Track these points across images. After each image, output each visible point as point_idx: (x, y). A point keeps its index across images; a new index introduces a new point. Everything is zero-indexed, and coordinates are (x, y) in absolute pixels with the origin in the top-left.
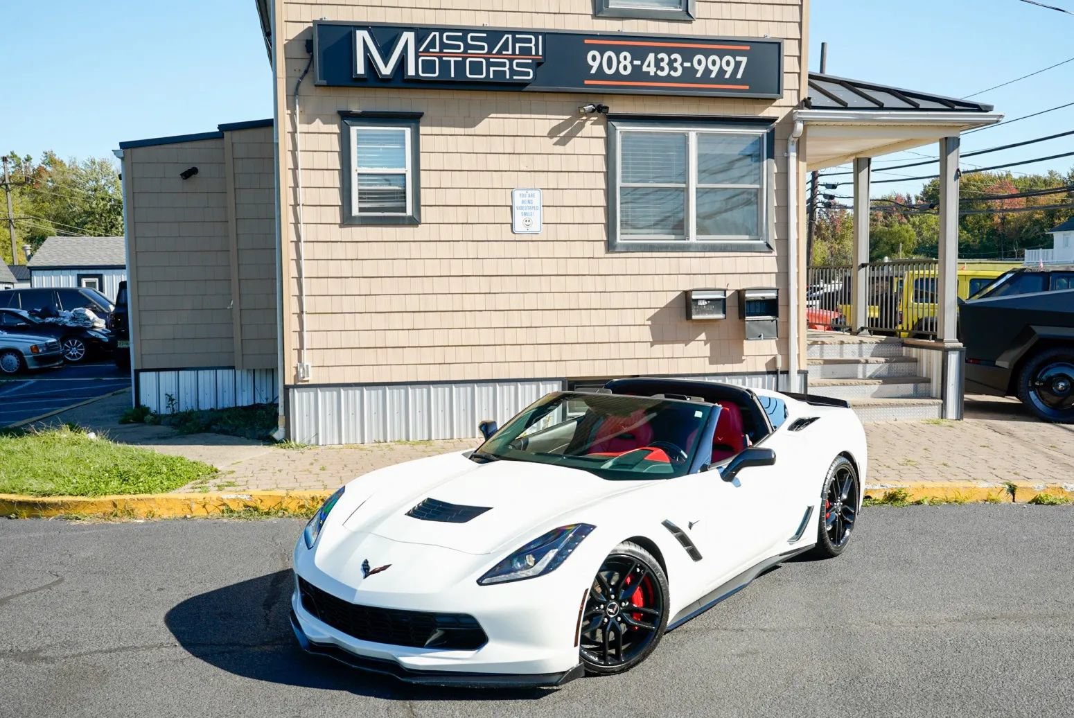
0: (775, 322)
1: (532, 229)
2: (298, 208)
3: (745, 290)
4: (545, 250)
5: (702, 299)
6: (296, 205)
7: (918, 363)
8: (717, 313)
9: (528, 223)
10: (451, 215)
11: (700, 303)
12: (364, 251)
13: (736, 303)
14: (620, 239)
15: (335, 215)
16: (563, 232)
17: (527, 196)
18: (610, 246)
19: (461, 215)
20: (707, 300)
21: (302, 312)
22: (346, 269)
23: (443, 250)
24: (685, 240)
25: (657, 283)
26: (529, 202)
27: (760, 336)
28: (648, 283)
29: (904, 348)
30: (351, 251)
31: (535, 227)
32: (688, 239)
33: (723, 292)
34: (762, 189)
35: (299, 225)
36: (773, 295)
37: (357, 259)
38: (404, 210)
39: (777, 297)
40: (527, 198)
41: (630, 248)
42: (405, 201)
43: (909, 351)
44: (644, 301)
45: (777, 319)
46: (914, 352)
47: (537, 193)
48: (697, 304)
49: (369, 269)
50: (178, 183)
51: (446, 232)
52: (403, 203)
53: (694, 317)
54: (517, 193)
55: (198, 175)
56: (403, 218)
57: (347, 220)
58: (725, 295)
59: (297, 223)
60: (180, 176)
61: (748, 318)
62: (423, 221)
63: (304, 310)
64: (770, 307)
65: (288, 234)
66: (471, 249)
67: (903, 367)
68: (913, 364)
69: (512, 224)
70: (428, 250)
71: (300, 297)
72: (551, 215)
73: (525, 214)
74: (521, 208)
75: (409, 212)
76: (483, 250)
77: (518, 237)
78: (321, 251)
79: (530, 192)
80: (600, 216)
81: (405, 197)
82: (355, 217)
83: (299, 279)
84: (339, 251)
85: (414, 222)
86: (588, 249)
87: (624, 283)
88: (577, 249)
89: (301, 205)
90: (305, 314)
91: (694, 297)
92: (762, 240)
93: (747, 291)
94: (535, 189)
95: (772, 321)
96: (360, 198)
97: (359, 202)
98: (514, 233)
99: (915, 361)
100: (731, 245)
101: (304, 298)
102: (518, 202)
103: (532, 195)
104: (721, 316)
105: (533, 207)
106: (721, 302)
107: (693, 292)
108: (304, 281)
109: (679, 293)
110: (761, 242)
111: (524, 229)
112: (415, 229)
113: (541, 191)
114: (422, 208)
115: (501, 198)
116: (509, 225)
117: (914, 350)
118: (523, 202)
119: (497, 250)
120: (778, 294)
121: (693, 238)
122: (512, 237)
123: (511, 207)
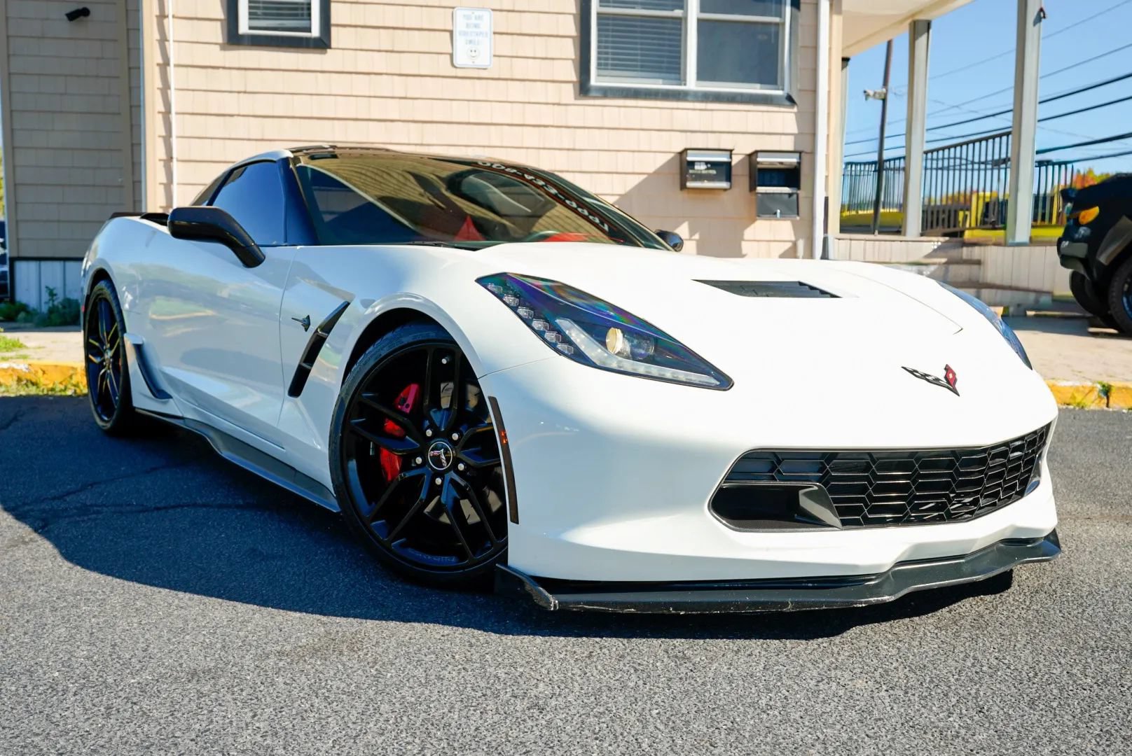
0: (795, 196)
1: (480, 62)
2: (166, 21)
3: (756, 152)
4: (495, 90)
5: (700, 162)
6: (162, 16)
7: (982, 267)
8: (720, 180)
9: (473, 54)
10: (371, 39)
11: (697, 167)
12: (255, 81)
13: (746, 172)
14: (594, 81)
15: (216, 32)
16: (522, 69)
17: (473, 18)
18: (584, 89)
19: (384, 39)
20: (707, 163)
21: (170, 158)
22: (230, 104)
23: (361, 85)
24: (680, 85)
25: (644, 140)
26: (476, 26)
27: (775, 213)
28: (630, 141)
29: (965, 249)
30: (235, 80)
31: (484, 59)
32: (685, 84)
33: (728, 153)
34: (784, 24)
35: (167, 43)
36: (793, 160)
37: (245, 92)
38: (309, 30)
39: (799, 163)
40: (473, 21)
41: (607, 93)
42: (310, 19)
43: (971, 252)
44: (625, 162)
45: (799, 192)
46: (976, 252)
47: (486, 15)
48: (693, 169)
49: (262, 105)
50: (65, 27)
51: (364, 62)
52: (307, 22)
53: (689, 184)
54: (459, 14)
55: (89, 18)
56: (308, 39)
57: (234, 39)
58: (731, 158)
59: (163, 40)
60: (65, 18)
61: (761, 189)
62: (333, 44)
63: (175, 155)
64: (790, 176)
65: (151, 56)
66: (398, 86)
67: (962, 271)
68: (975, 267)
69: (451, 55)
70: (340, 84)
71: (167, 139)
72: (506, 45)
73: (471, 42)
74: (465, 34)
75: (315, 32)
76: (414, 87)
77: (460, 73)
78: (198, 79)
79: (477, 13)
80: (569, 50)
81: (309, 15)
82: (243, 36)
83: (167, 113)
84: (223, 80)
85: (322, 44)
86: (552, 92)
87: (601, 139)
88: (540, 92)
89: (170, 17)
90: (174, 160)
91: (689, 159)
92: (783, 89)
93: (759, 154)
94: (483, 9)
95: (790, 195)
96: (250, 14)
97: (250, 19)
98: (453, 65)
99: (979, 263)
100: (742, 95)
101: (174, 141)
102: (460, 26)
103: (480, 18)
104: (724, 185)
105: (481, 33)
106: (724, 167)
107: (689, 152)
108: (174, 117)
109: (672, 155)
110: (779, 93)
111: (469, 63)
112: (323, 56)
113: (492, 12)
114: (334, 30)
115: (439, 19)
116: (448, 57)
117: (977, 249)
118: (468, 26)
119: (431, 86)
120: (800, 157)
121: (692, 83)
122: (453, 72)
123: (451, 32)
